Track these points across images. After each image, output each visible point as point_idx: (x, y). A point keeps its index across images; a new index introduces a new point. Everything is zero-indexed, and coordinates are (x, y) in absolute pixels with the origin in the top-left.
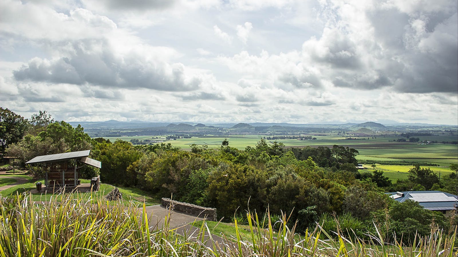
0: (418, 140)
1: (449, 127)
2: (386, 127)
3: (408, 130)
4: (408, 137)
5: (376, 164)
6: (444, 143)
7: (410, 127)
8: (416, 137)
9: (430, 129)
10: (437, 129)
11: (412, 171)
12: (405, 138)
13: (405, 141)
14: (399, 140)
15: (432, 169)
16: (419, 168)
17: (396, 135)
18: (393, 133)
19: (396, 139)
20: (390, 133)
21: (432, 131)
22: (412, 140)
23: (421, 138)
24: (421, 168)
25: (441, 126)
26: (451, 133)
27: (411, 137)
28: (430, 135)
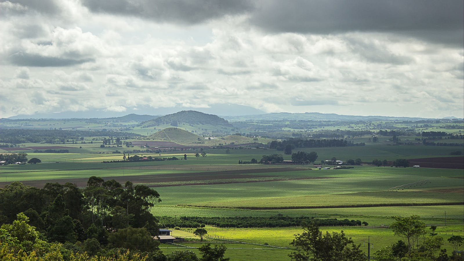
0: (312, 158)
1: (390, 122)
2: (231, 125)
3: (289, 131)
4: (288, 152)
5: (207, 227)
6: (377, 163)
7: (293, 124)
8: (308, 151)
9: (343, 128)
10: (360, 128)
11: (299, 243)
12: (282, 154)
13: (279, 160)
14: (267, 160)
15: (349, 232)
16: (316, 233)
17: (258, 146)
18: (251, 140)
19: (259, 156)
20: (243, 141)
21: (348, 133)
22: (300, 159)
23: (321, 153)
24: (324, 231)
25: (369, 121)
26: (395, 139)
27: (295, 151)
28: (342, 144)
